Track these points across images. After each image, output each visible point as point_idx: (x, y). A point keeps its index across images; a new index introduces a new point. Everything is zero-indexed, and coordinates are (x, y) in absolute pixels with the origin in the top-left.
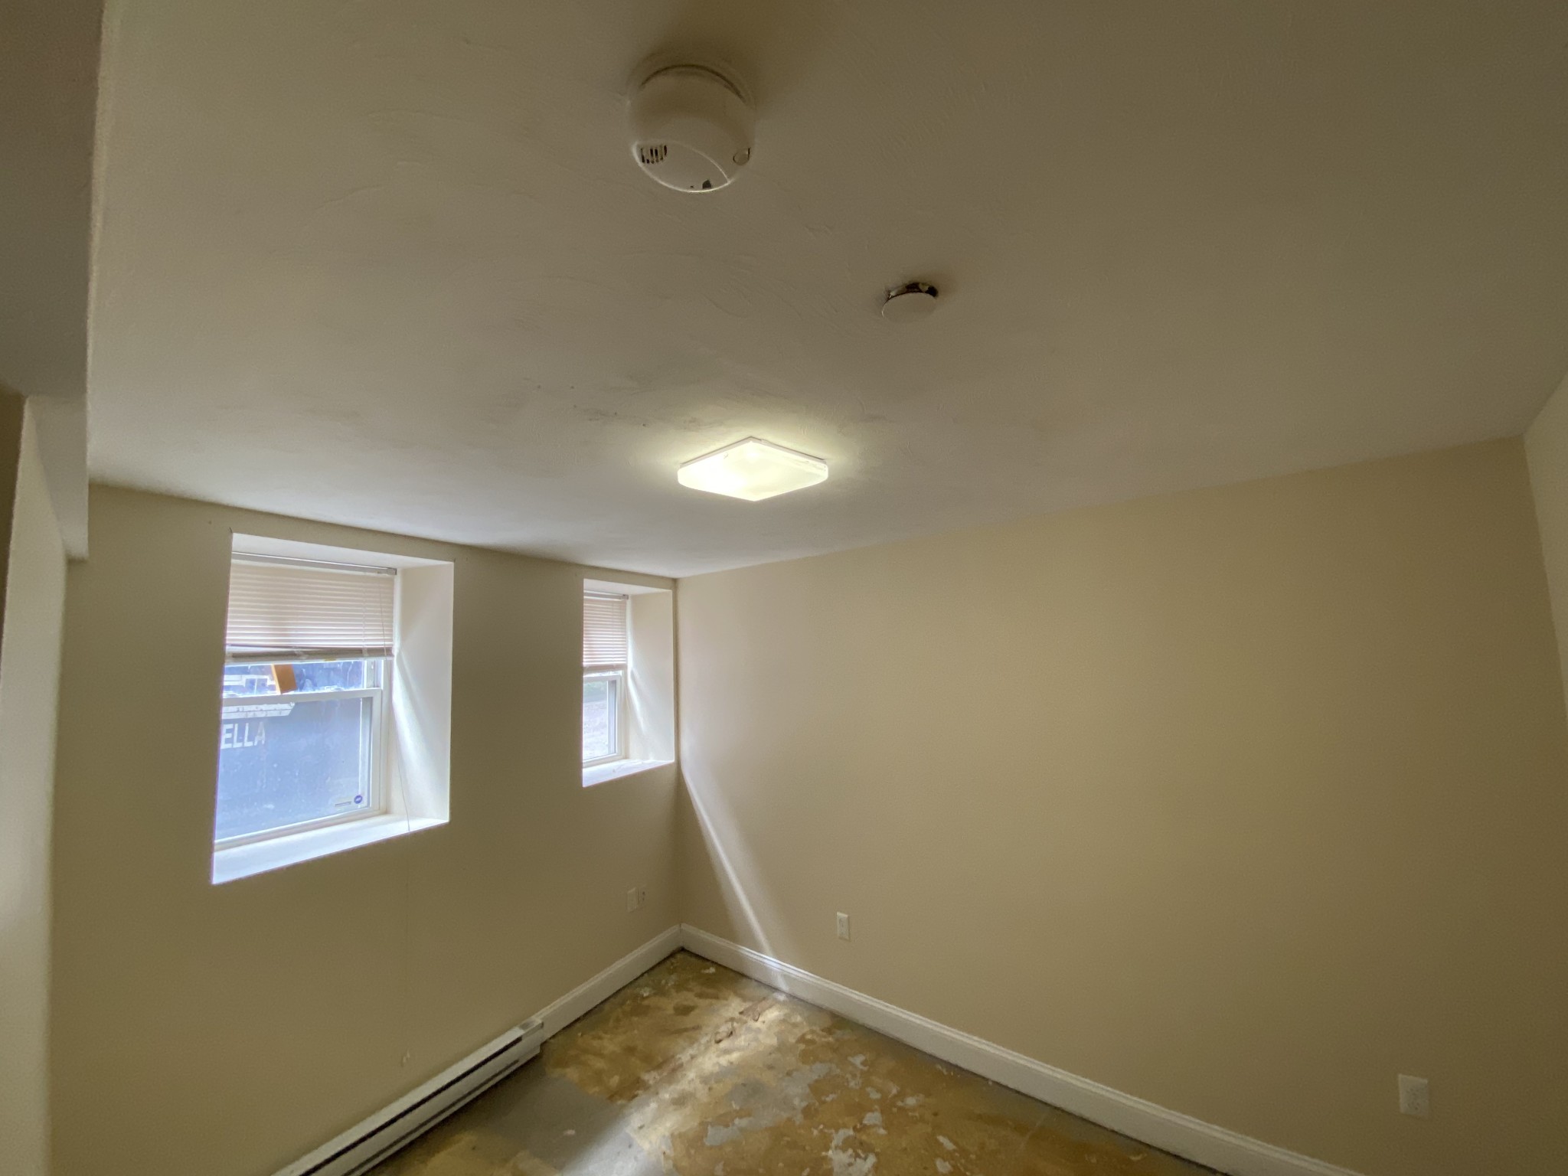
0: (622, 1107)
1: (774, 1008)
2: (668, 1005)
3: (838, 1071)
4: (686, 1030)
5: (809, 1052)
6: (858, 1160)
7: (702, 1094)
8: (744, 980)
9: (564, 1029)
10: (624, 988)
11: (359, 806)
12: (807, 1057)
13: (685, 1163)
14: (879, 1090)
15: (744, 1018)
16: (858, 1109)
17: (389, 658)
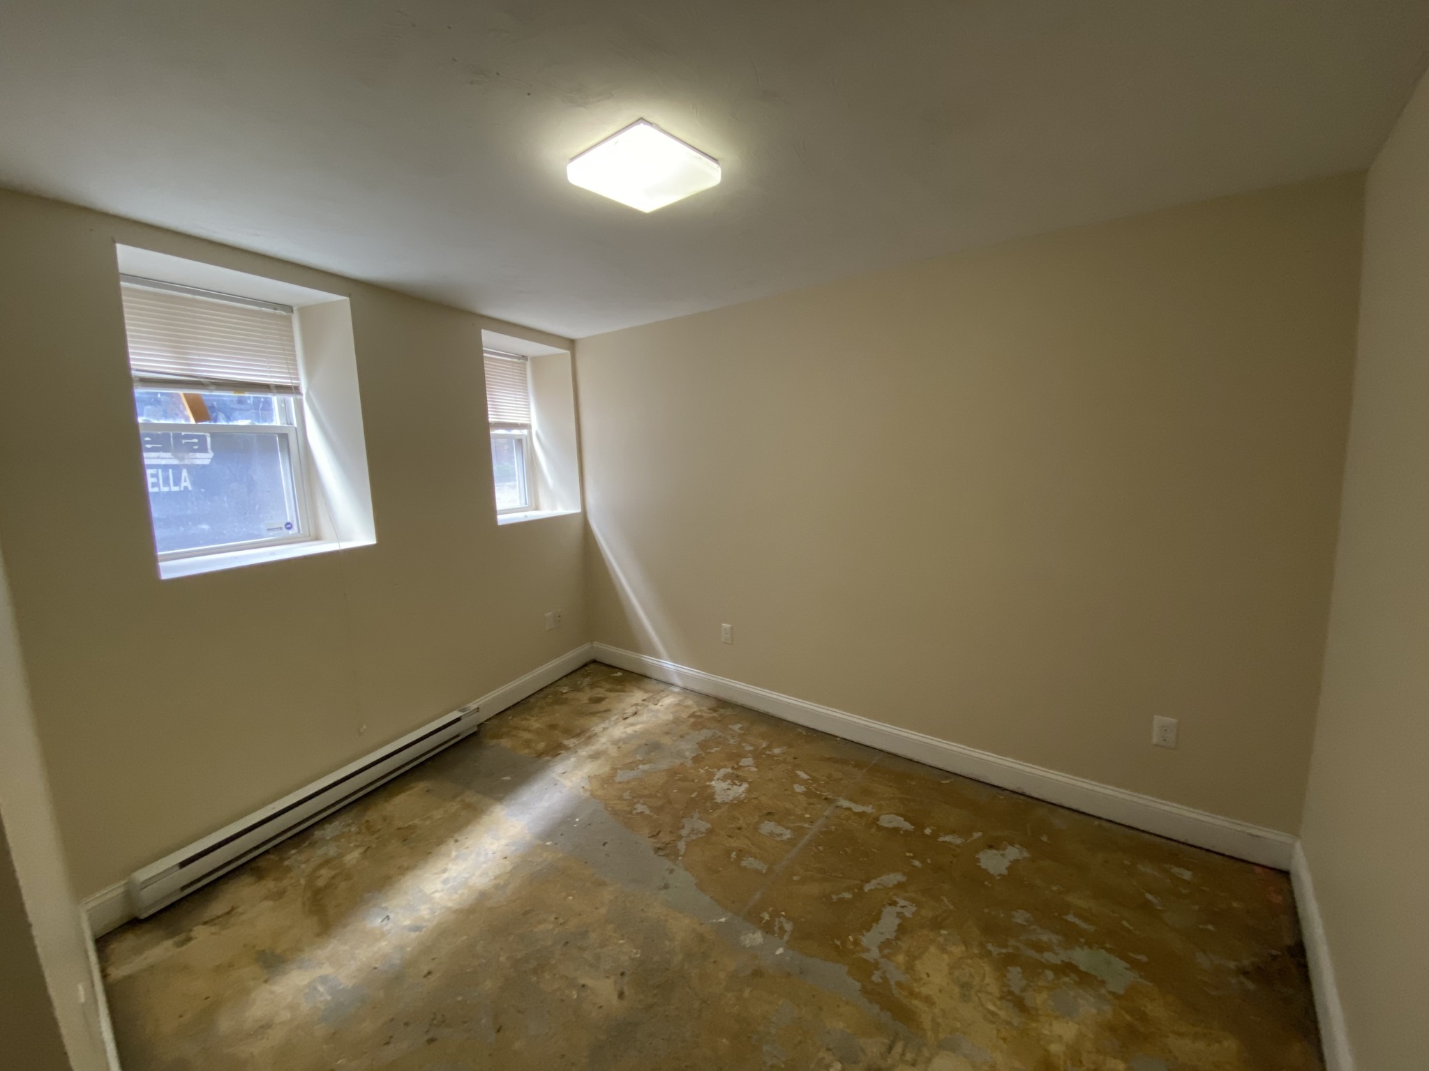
0: (548, 761)
1: (670, 697)
2: (584, 697)
3: (720, 734)
4: (598, 712)
5: (698, 723)
6: (735, 786)
7: (613, 751)
8: (646, 680)
9: (497, 714)
10: (546, 687)
11: (290, 532)
12: (695, 726)
13: (600, 792)
14: (751, 745)
15: (646, 703)
16: (735, 756)
17: (299, 397)
